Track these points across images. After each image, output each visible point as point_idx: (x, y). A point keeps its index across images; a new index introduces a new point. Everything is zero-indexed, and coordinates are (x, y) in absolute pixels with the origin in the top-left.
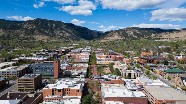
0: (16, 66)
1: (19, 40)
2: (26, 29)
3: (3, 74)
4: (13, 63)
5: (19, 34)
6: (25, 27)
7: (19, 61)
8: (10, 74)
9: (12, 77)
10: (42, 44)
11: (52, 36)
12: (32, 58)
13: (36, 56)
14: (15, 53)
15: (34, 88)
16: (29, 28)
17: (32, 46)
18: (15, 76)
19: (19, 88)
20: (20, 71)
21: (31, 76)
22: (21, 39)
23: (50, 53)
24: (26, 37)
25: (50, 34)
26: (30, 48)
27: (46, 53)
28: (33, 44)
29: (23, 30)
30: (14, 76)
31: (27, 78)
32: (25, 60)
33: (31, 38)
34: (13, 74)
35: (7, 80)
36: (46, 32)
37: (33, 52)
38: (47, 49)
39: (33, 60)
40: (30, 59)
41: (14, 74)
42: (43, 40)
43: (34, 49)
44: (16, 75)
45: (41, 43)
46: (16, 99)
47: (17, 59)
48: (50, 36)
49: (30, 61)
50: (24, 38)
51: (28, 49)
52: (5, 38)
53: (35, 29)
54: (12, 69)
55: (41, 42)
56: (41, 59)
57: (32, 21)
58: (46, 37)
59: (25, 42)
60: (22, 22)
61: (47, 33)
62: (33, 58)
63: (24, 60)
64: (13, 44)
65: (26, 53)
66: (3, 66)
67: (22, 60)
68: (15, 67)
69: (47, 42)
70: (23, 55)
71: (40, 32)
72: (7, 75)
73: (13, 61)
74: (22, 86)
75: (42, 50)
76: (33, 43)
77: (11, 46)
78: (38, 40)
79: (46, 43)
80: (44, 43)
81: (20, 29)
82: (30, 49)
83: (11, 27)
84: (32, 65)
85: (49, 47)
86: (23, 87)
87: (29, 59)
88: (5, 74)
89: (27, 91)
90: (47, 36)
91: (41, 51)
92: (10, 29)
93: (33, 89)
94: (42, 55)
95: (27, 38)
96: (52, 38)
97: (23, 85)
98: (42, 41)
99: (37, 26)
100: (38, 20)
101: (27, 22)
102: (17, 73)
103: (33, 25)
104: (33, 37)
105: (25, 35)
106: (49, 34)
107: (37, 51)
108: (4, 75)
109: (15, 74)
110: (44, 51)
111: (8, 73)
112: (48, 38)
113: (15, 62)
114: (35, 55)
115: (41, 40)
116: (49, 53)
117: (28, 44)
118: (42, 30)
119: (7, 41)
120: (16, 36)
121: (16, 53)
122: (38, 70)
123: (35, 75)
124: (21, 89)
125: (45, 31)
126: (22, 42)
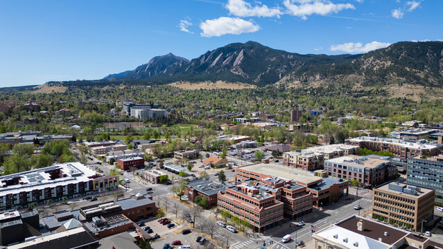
0: (361, 157)
1: (352, 97)
2: (369, 71)
3: (335, 170)
4: (351, 147)
5: (353, 82)
6: (365, 67)
7: (363, 145)
8: (350, 174)
9: (352, 179)
10: (406, 106)
11: (435, 86)
12: (391, 141)
13: (399, 137)
14: (346, 125)
15: (415, 224)
16: (375, 69)
17: (382, 111)
18: (360, 180)
19: (375, 212)
20: (371, 170)
21: (407, 188)
22: (356, 94)
23: (438, 131)
24: (368, 89)
25: (431, 80)
26: (377, 115)
27: (426, 132)
28: (383, 107)
29: (360, 74)
30: (358, 178)
31: (399, 193)
32: (376, 144)
33: (378, 92)
34: (355, 174)
35: (346, 185)
36: (418, 74)
37: (387, 125)
38: (425, 119)
39: (395, 146)
40: (387, 145)
41: (358, 175)
42: (410, 97)
43: (389, 119)
44: (362, 179)
45: (406, 103)
46: (380, 239)
47: (358, 140)
48: (432, 85)
49: (386, 149)
50: (361, 92)
51: (375, 118)
52: (324, 93)
53: (390, 69)
54: (352, 161)
55: (404, 103)
56: (416, 146)
57: (383, 50)
58: (420, 89)
59: (364, 101)
60: (359, 56)
61: (422, 76)
62: (395, 142)
63: (372, 143)
64: (339, 106)
65: (371, 127)
66: (331, 152)
67: (368, 143)
68: (358, 157)
69: (422, 103)
70: (366, 131)
71: (403, 76)
72: (342, 172)
73: (349, 143)
74: (384, 210)
75: (411, 123)
76: (384, 103)
77: (338, 109)
78: (395, 97)
79: (418, 106)
80: (411, 104)
81: (354, 72)
82: (379, 119)
83: (337, 68)
84: (394, 159)
85: (429, 117)
86: (387, 213)
87: (385, 142)
88: (340, 171)
89: (396, 226)
90: (422, 84)
91: (407, 126)
92: (335, 73)
93: (413, 226)
94: (416, 135)
95: (370, 91)
96: (436, 90)
97: (386, 207)
98: (407, 98)
99: (396, 62)
100: (398, 46)
101: (371, 53)
102: (365, 173)
103: (386, 60)
104: (384, 88)
105: (365, 85)
106: (427, 81)
107: (397, 124)
108: (337, 173)
109: (360, 176)
110: (416, 125)
111: (345, 170)
112: (423, 91)
113: (355, 147)
114: (397, 135)
115: (404, 96)
116: (434, 132)
117: (371, 105)
118: (407, 72)
119: (328, 98)
120: (345, 88)
121: (349, 126)
122: (421, 176)
123: (417, 189)
124: (379, 216)
125: (416, 72)
126: (357, 102)
